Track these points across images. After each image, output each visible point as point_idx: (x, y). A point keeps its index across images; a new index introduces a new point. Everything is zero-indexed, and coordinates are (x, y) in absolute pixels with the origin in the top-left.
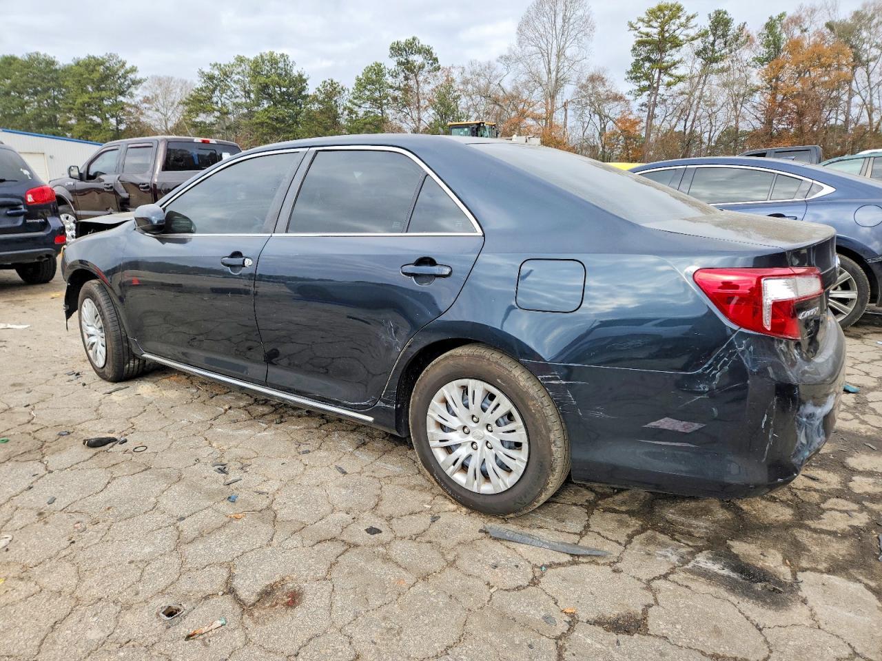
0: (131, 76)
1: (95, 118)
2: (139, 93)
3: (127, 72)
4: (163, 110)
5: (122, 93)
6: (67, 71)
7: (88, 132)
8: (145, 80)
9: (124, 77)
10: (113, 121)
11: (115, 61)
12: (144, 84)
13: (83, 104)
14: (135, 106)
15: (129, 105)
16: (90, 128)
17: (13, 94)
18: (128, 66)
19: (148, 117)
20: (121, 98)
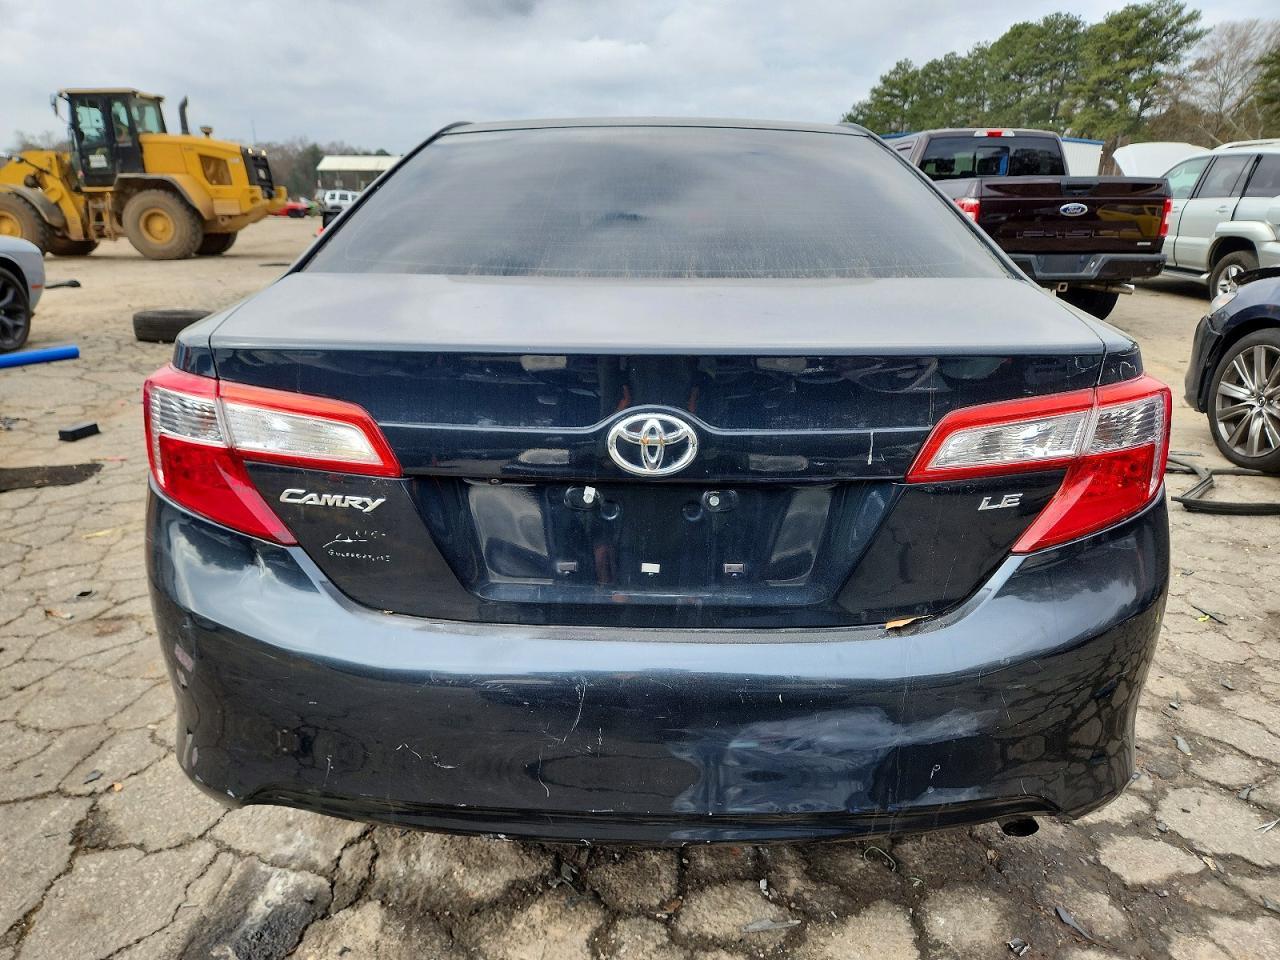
0: (1188, 28)
1: (1111, 102)
2: (1190, 55)
3: (1181, 23)
4: (1222, 79)
5: (1163, 59)
6: (1093, 33)
7: (1093, 124)
8: (1208, 31)
9: (1175, 31)
10: (1136, 104)
11: (1167, 7)
12: (1206, 39)
13: (1100, 82)
14: (1179, 77)
15: (1169, 77)
16: (1097, 118)
17: (1013, 77)
18: (1186, 13)
19: (1195, 93)
20: (1160, 67)
